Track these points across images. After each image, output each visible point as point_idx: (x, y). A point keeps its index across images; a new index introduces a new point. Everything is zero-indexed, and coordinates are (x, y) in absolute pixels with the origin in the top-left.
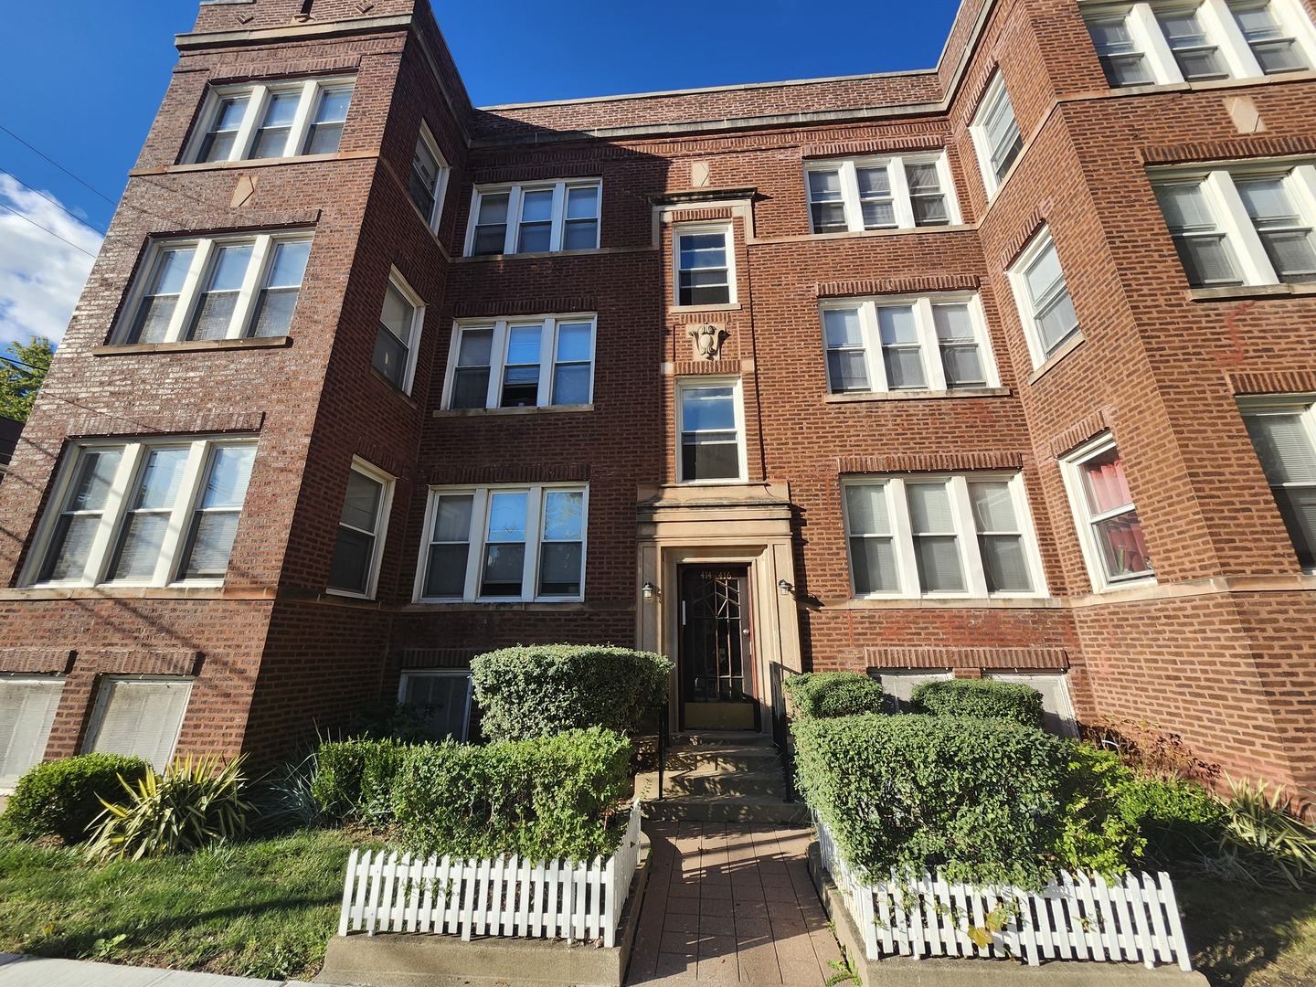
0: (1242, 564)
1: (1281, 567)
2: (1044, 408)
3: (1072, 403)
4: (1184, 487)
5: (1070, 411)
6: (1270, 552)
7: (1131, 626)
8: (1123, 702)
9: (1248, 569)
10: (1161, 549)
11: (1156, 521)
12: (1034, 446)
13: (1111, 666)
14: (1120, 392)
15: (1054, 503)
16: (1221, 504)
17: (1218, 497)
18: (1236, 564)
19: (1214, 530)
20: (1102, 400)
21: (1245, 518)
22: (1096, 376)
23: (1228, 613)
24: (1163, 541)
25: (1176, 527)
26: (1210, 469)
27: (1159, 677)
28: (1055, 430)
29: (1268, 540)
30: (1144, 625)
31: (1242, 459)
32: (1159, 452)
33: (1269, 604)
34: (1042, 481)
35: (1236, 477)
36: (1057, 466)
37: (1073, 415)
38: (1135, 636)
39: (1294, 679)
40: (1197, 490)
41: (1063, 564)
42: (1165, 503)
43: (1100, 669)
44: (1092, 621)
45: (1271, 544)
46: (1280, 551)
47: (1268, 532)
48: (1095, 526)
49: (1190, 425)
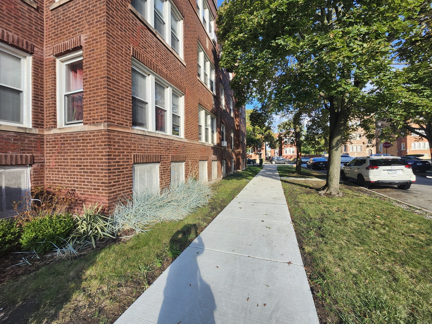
0: (115, 120)
1: (127, 124)
2: (55, 26)
3: (69, 28)
4: (104, 82)
5: (67, 32)
6: (125, 118)
7: (68, 144)
8: (57, 178)
9: (116, 122)
10: (88, 109)
11: (90, 96)
12: (45, 46)
13: (56, 162)
14: (91, 29)
15: (48, 80)
16: (115, 94)
17: (115, 91)
18: (113, 119)
19: (109, 103)
20: (82, 31)
21: (121, 103)
22: (83, 18)
23: (105, 138)
24: (90, 105)
25: (96, 100)
26: (115, 79)
27: (74, 166)
28: (58, 40)
29: (126, 113)
30: (74, 143)
31: (127, 80)
32: (99, 64)
33: (119, 136)
34: (45, 67)
35: (123, 86)
36: (55, 61)
37: (68, 35)
38: (69, 148)
39: (119, 164)
40: (108, 85)
41: (45, 112)
42: (95, 88)
43: (50, 164)
44: (52, 141)
45: (126, 115)
46: (128, 118)
47: (127, 110)
48: (66, 97)
49: (114, 57)
